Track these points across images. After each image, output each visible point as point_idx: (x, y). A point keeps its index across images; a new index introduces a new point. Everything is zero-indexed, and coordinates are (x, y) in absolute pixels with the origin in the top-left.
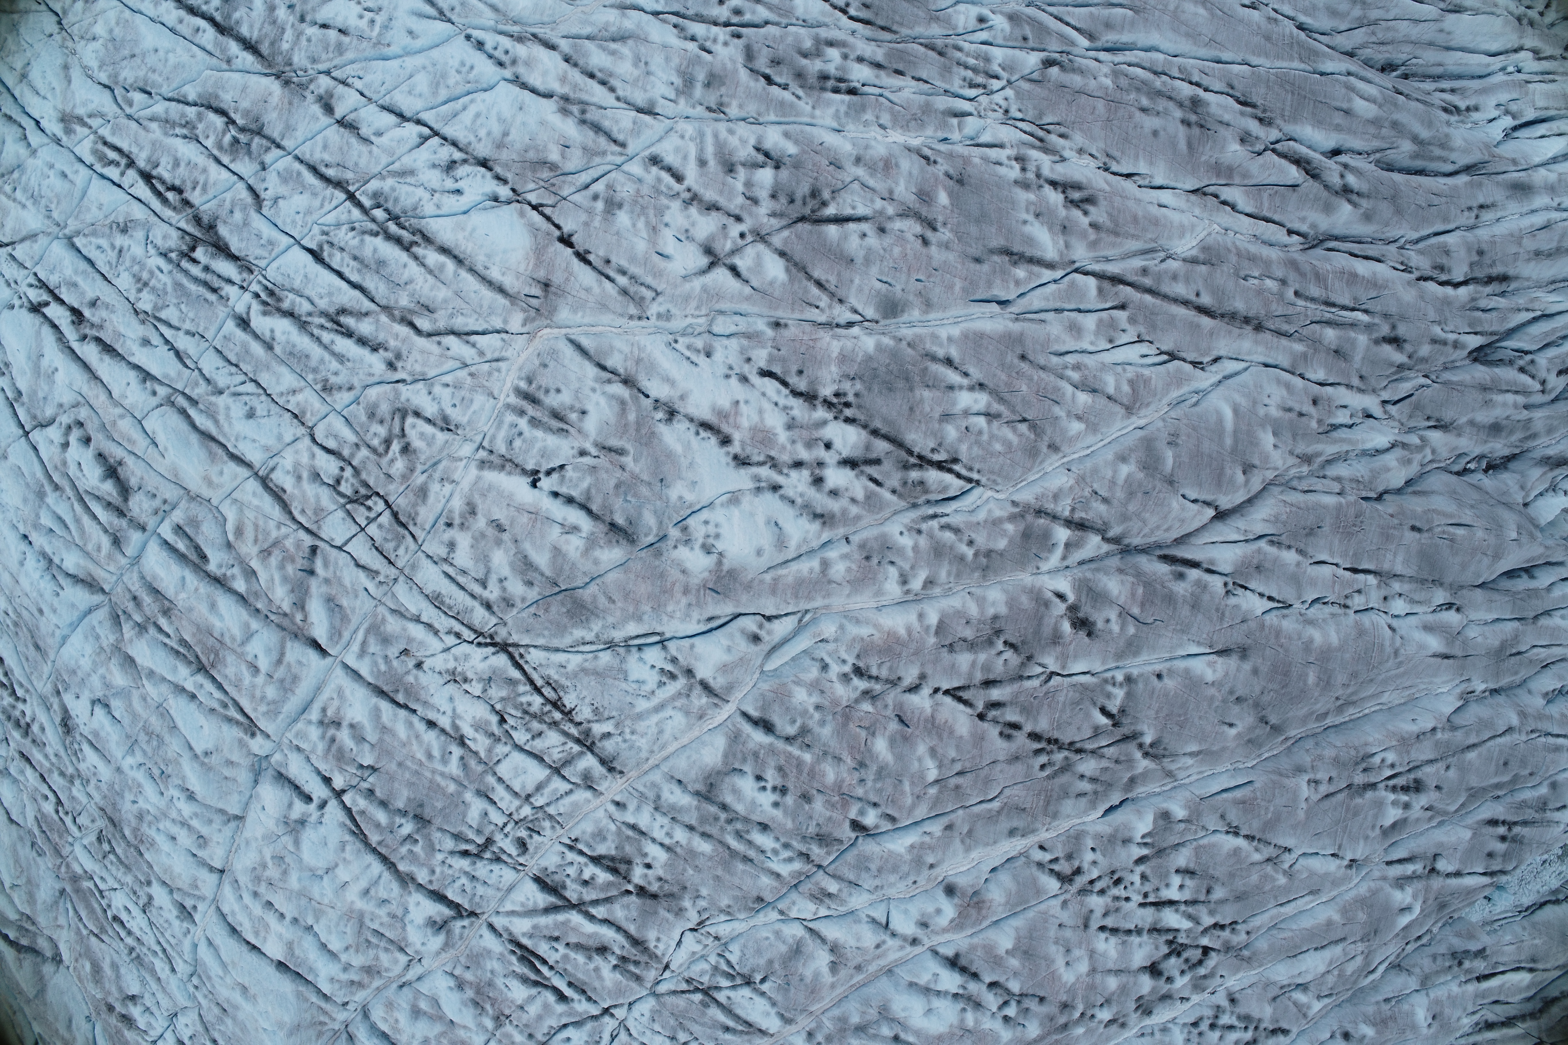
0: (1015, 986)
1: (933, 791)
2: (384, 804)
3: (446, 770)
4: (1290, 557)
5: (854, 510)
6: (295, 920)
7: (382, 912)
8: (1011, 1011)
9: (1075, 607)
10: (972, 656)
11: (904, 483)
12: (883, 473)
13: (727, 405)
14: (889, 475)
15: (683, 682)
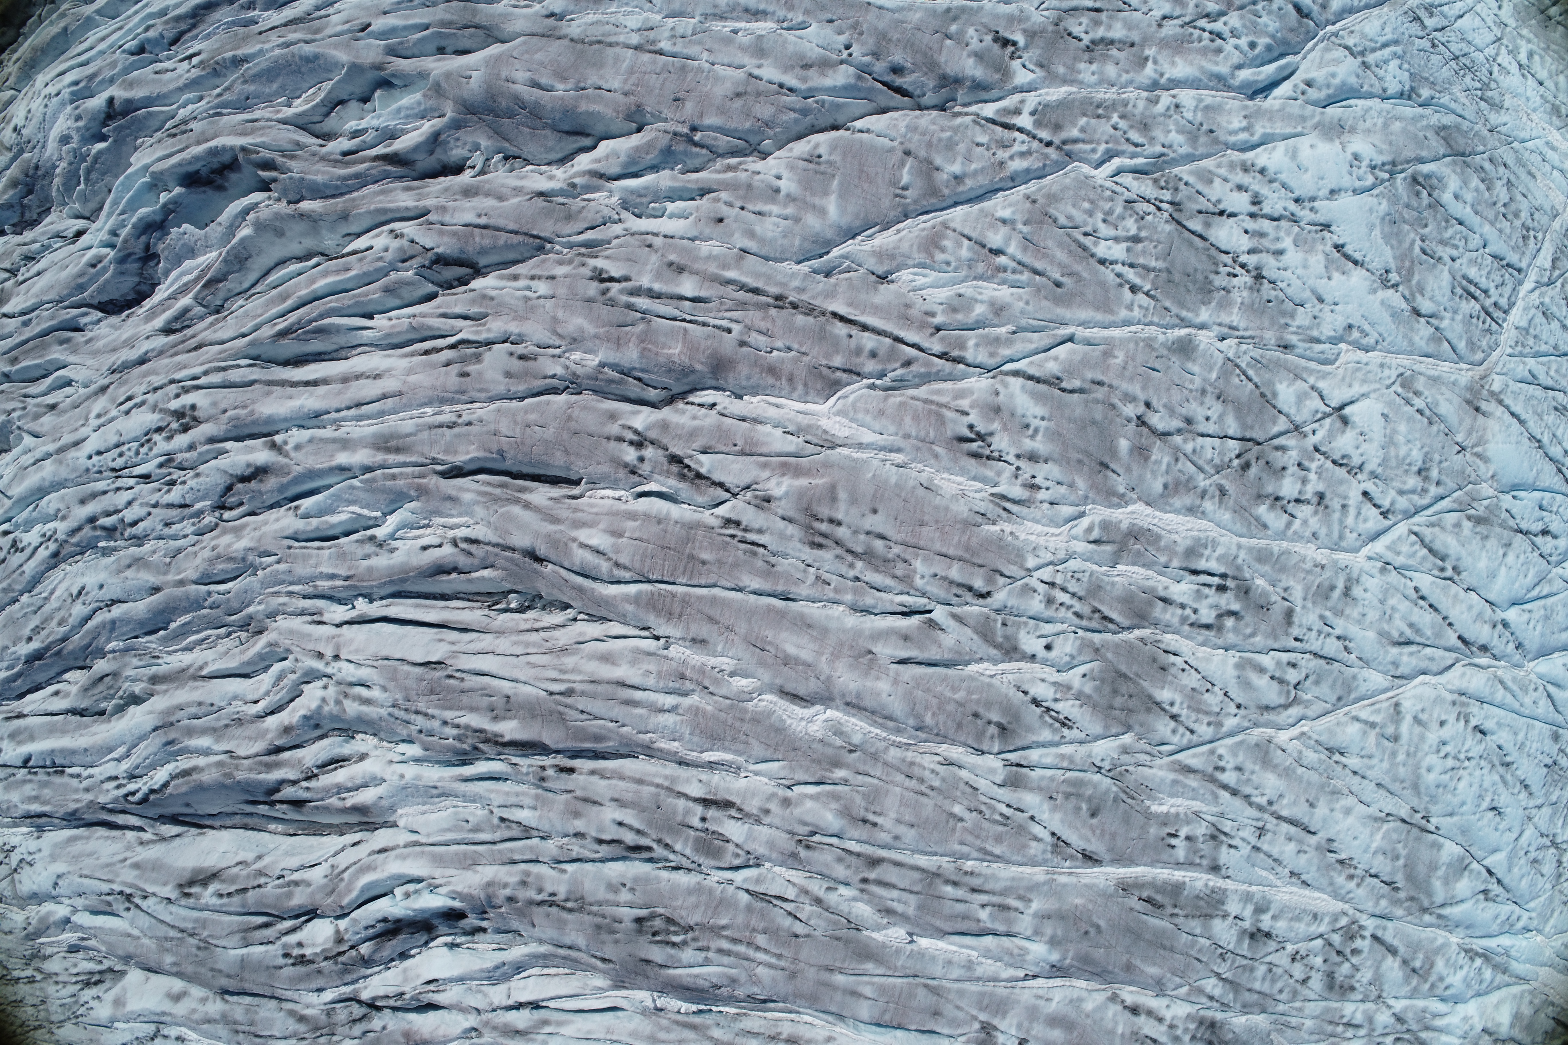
4: (769, 72)
5: (1223, 171)
9: (1012, 57)
10: (1111, 35)
11: (1176, 189)
12: (1195, 201)
13: (1336, 275)
14: (1189, 198)
15: (1371, 58)
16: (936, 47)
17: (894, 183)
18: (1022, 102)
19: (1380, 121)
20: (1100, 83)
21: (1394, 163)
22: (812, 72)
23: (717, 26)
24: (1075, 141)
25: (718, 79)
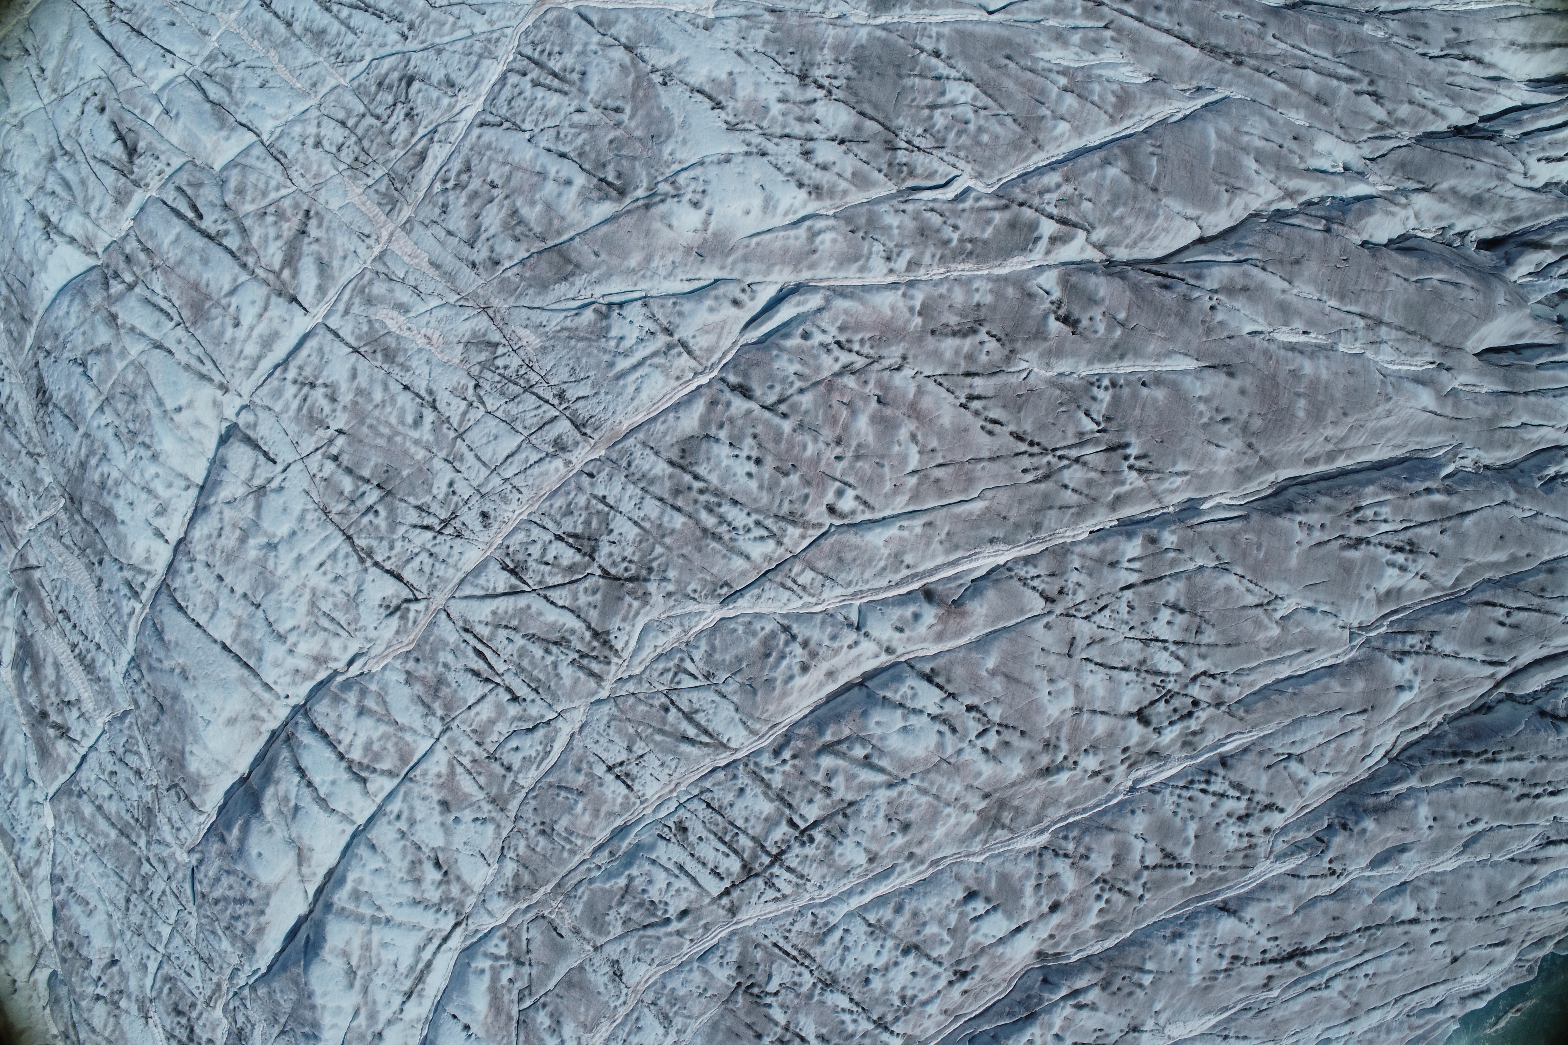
0: (995, 713)
1: (913, 481)
2: (349, 471)
3: (416, 434)
4: (1276, 283)
5: (843, 185)
6: (245, 595)
7: (336, 589)
8: (991, 741)
9: (1059, 303)
10: (956, 342)
11: (890, 165)
12: (870, 152)
13: (724, 76)
14: (876, 155)
15: (662, 340)
16: (1134, 309)
17: (1162, 159)
18: (1048, 252)
19: (654, 264)
20: (970, 280)
21: (647, 207)
22: (1240, 282)
23: (1321, 340)
24: (996, 209)
25: (1314, 281)
